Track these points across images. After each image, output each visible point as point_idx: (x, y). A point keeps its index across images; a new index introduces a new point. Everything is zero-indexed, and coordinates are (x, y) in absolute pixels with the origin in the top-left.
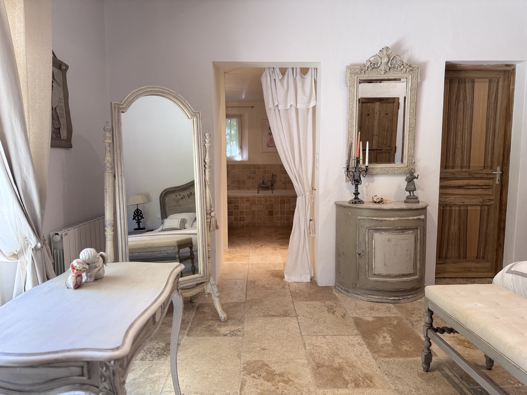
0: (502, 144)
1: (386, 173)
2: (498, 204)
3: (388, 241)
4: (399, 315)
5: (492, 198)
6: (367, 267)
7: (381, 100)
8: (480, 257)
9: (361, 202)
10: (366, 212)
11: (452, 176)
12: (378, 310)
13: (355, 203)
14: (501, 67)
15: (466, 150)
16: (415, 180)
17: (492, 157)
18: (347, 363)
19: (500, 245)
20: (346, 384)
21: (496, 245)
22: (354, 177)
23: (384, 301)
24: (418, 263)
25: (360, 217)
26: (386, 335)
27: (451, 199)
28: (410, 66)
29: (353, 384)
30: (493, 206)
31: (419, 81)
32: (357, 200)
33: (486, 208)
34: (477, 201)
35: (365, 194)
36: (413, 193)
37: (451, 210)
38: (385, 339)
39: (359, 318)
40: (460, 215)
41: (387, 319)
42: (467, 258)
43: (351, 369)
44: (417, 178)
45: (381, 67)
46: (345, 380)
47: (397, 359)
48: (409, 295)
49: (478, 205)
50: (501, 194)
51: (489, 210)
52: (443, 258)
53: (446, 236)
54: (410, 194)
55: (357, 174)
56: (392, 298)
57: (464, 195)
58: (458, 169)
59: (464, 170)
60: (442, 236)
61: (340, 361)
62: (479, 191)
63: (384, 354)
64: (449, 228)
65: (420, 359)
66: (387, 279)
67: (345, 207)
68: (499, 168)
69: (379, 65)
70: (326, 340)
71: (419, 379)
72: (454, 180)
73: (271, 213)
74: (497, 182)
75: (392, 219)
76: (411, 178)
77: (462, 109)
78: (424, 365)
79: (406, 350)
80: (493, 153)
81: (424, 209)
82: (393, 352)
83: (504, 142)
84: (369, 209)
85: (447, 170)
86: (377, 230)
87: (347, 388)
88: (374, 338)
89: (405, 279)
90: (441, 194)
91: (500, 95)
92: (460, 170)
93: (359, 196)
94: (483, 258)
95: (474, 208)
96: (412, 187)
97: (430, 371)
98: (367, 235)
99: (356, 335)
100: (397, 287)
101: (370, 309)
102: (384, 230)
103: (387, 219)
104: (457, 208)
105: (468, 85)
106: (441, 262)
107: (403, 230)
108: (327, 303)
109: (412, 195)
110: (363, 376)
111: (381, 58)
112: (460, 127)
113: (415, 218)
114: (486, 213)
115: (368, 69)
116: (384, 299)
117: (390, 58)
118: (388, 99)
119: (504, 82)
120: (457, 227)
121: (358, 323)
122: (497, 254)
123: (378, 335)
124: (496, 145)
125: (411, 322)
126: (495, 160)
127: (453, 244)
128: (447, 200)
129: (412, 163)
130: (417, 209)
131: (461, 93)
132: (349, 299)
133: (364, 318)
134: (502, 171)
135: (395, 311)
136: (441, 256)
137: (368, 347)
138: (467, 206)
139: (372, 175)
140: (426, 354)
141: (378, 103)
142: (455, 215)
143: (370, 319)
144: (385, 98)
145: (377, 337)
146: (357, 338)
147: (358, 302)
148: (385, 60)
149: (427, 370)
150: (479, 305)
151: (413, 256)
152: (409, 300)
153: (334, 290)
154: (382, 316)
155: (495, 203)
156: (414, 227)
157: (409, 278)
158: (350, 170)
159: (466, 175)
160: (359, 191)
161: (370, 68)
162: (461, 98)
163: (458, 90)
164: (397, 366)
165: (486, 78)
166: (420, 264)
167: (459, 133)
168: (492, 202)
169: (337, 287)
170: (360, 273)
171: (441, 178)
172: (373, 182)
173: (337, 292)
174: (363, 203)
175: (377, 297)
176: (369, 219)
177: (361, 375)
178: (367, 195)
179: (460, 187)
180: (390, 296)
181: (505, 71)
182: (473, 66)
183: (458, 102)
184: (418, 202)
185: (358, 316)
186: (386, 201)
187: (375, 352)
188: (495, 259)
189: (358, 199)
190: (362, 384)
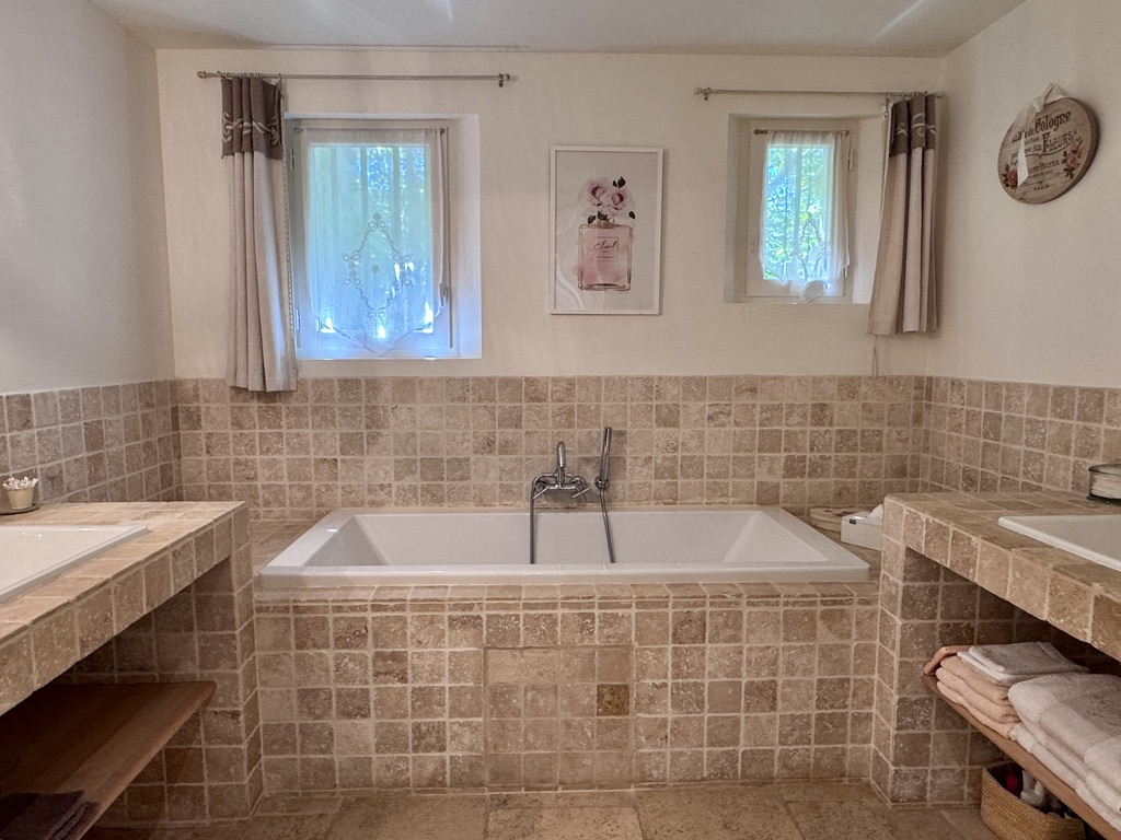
73: (615, 700)
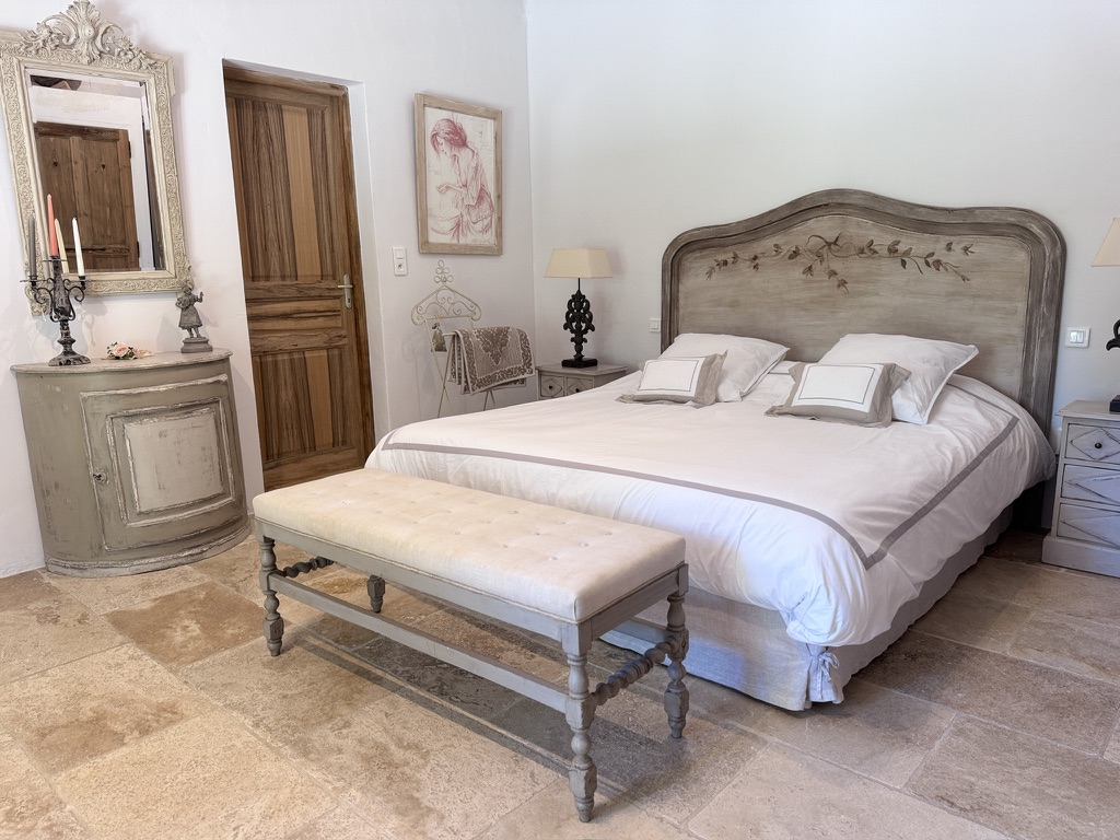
0: (346, 234)
1: (132, 292)
2: (354, 344)
3: (160, 436)
4: (207, 579)
5: (343, 332)
6: (120, 501)
7: (82, 131)
8: (339, 443)
9: (81, 360)
10: (100, 381)
11: (268, 295)
12: (160, 585)
13: (68, 363)
14: (325, 87)
15: (285, 243)
16: (196, 304)
17: (333, 258)
18: (112, 701)
19: (367, 415)
20: (119, 740)
21: (360, 417)
22: (53, 303)
23: (170, 563)
24: (229, 470)
25: (85, 395)
26: (186, 623)
27: (272, 341)
28: (148, 56)
29: (136, 733)
30: (346, 348)
31: (173, 92)
32: (70, 357)
33: (336, 352)
34: (319, 340)
35: (89, 343)
36: (197, 332)
37: (276, 362)
38: (186, 631)
39: (119, 612)
40: (293, 370)
41: (184, 595)
42: (318, 449)
43: (124, 709)
44: (201, 300)
45: (78, 47)
46: (116, 734)
47: (218, 656)
48: (220, 538)
49: (322, 348)
50: (357, 324)
51: (341, 355)
52: (275, 457)
53: (274, 413)
54: (192, 334)
55: (60, 296)
56: (187, 553)
57: (295, 330)
58: (278, 282)
59: (288, 282)
60: (266, 415)
61: (94, 704)
62: (320, 322)
63: (190, 658)
64: (277, 397)
65: (263, 640)
66: (170, 517)
67: (41, 375)
68: (346, 279)
69: (71, 40)
70: (48, 680)
71: (267, 671)
72: (273, 302)
74: (348, 304)
75: (162, 388)
76: (188, 302)
77: (267, 162)
78: (271, 645)
79: (232, 634)
80: (332, 250)
81: (224, 361)
82: (209, 646)
83: (348, 230)
84: (105, 372)
85: (257, 284)
86: (131, 417)
87: (124, 744)
88: (163, 637)
89: (208, 507)
90: (252, 332)
91: (329, 142)
92: (281, 283)
93: (74, 347)
94: (344, 442)
95: (316, 354)
96: (194, 319)
97: (284, 651)
98: (109, 430)
99: (122, 644)
100: (194, 527)
101: (144, 588)
102: (147, 414)
103: (151, 389)
104: (286, 357)
105: (272, 116)
106: (272, 464)
107: (189, 408)
108: (31, 607)
109: (195, 336)
110: (154, 711)
111: (76, 24)
112: (268, 199)
113: (210, 380)
114: (337, 361)
115: (44, 45)
116: (170, 559)
117: (98, 28)
118: (99, 131)
119: (333, 116)
120: (290, 393)
121: (120, 621)
122: (365, 432)
123: (171, 628)
124: (335, 236)
125: (234, 585)
126: (339, 263)
127: (289, 426)
128: (265, 342)
129: (186, 268)
130: (211, 363)
131: (262, 131)
132: (88, 583)
133: (132, 608)
134: (352, 283)
135: (198, 575)
136: (270, 455)
137: (153, 658)
138: (303, 351)
139: (99, 297)
140: (271, 623)
141: (75, 140)
142: (284, 370)
143: (147, 605)
144: (92, 128)
145: (169, 632)
146: (125, 648)
147: (111, 583)
148: (87, 31)
149: (278, 652)
150: (349, 502)
151: (216, 459)
152: (223, 548)
153: (45, 575)
154: (173, 592)
155: (348, 342)
156: (211, 400)
157: (216, 505)
158: (39, 285)
159: (292, 292)
160: (72, 336)
161: (50, 46)
162: (263, 141)
163: (255, 122)
164: (220, 668)
165: (303, 106)
166: (233, 472)
167: (269, 211)
168: (344, 341)
169: (52, 568)
170: (106, 520)
171: (248, 301)
172: (103, 312)
173: (54, 578)
174: (88, 361)
175: (153, 560)
176: (111, 395)
177: (148, 711)
178: (93, 344)
179: (285, 316)
180: (184, 550)
181: (332, 97)
182: (275, 77)
183: (258, 148)
184: (211, 349)
185: (118, 608)
186: (142, 352)
187: (172, 660)
188: (362, 441)
189: (74, 353)
190: (155, 725)
